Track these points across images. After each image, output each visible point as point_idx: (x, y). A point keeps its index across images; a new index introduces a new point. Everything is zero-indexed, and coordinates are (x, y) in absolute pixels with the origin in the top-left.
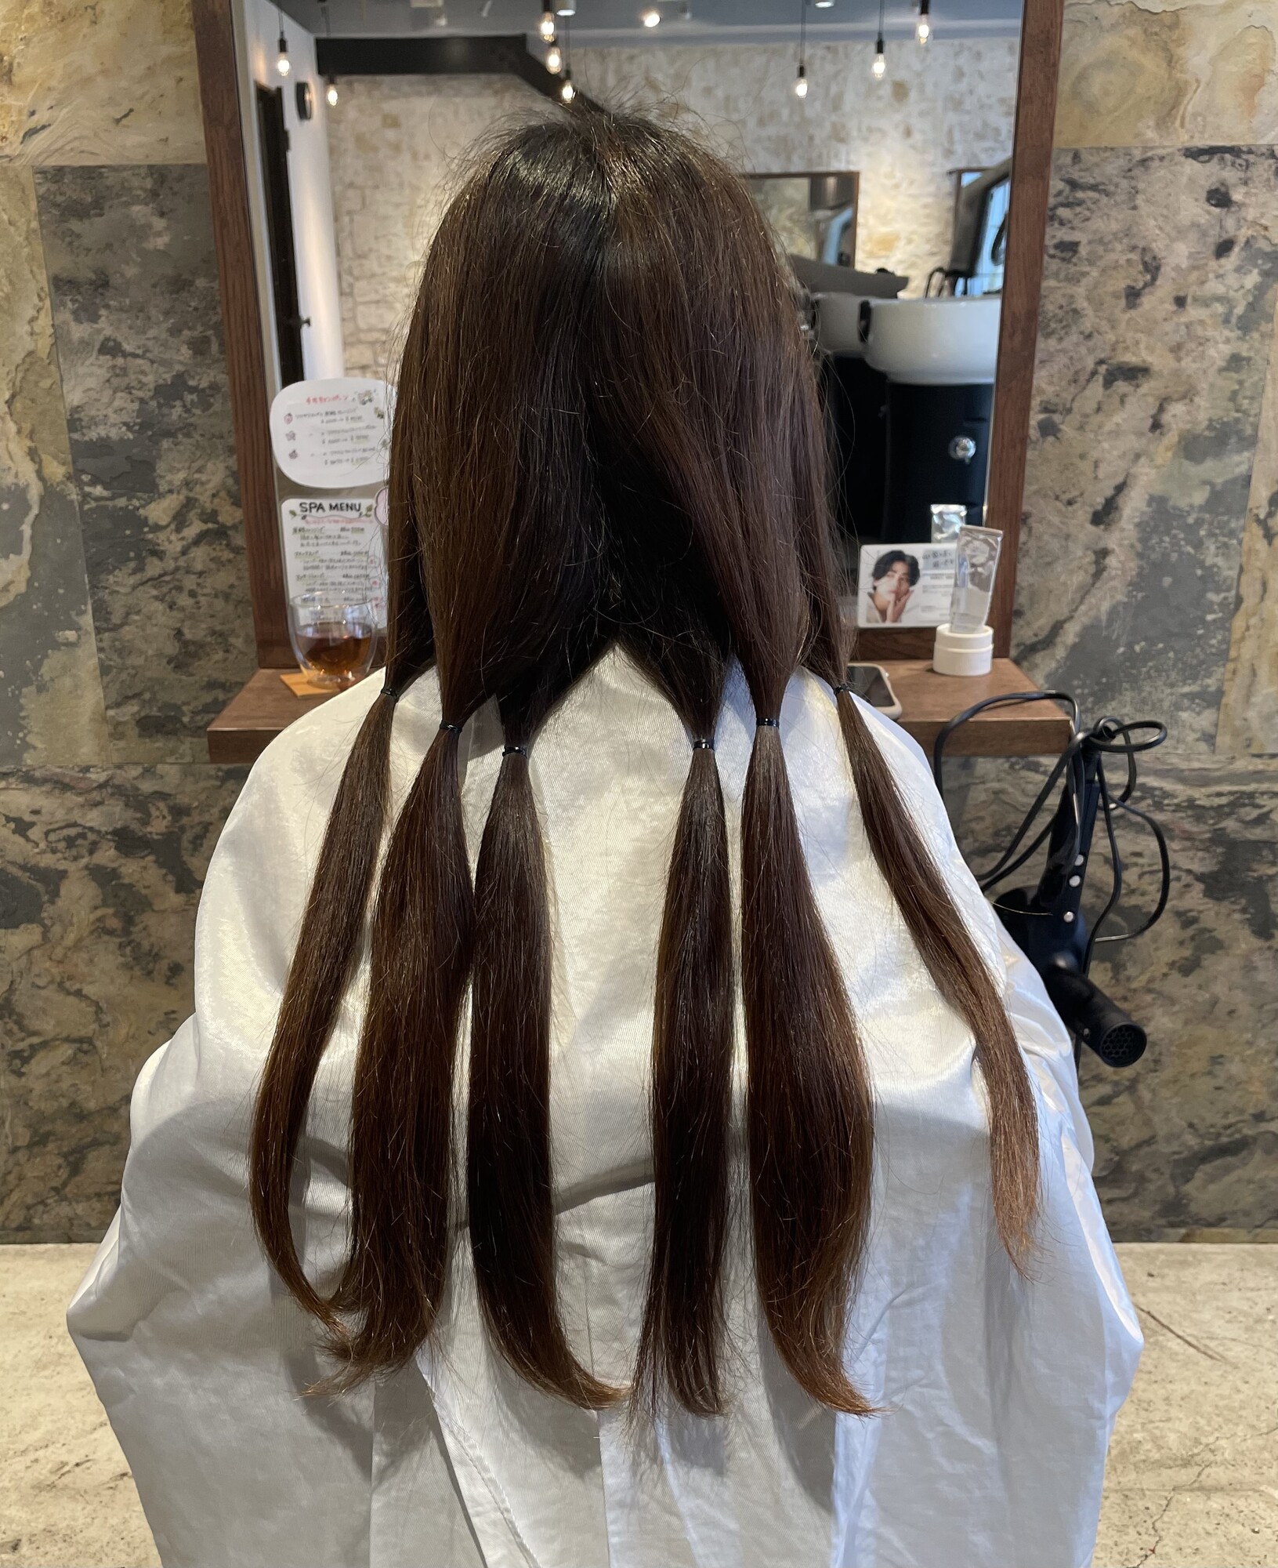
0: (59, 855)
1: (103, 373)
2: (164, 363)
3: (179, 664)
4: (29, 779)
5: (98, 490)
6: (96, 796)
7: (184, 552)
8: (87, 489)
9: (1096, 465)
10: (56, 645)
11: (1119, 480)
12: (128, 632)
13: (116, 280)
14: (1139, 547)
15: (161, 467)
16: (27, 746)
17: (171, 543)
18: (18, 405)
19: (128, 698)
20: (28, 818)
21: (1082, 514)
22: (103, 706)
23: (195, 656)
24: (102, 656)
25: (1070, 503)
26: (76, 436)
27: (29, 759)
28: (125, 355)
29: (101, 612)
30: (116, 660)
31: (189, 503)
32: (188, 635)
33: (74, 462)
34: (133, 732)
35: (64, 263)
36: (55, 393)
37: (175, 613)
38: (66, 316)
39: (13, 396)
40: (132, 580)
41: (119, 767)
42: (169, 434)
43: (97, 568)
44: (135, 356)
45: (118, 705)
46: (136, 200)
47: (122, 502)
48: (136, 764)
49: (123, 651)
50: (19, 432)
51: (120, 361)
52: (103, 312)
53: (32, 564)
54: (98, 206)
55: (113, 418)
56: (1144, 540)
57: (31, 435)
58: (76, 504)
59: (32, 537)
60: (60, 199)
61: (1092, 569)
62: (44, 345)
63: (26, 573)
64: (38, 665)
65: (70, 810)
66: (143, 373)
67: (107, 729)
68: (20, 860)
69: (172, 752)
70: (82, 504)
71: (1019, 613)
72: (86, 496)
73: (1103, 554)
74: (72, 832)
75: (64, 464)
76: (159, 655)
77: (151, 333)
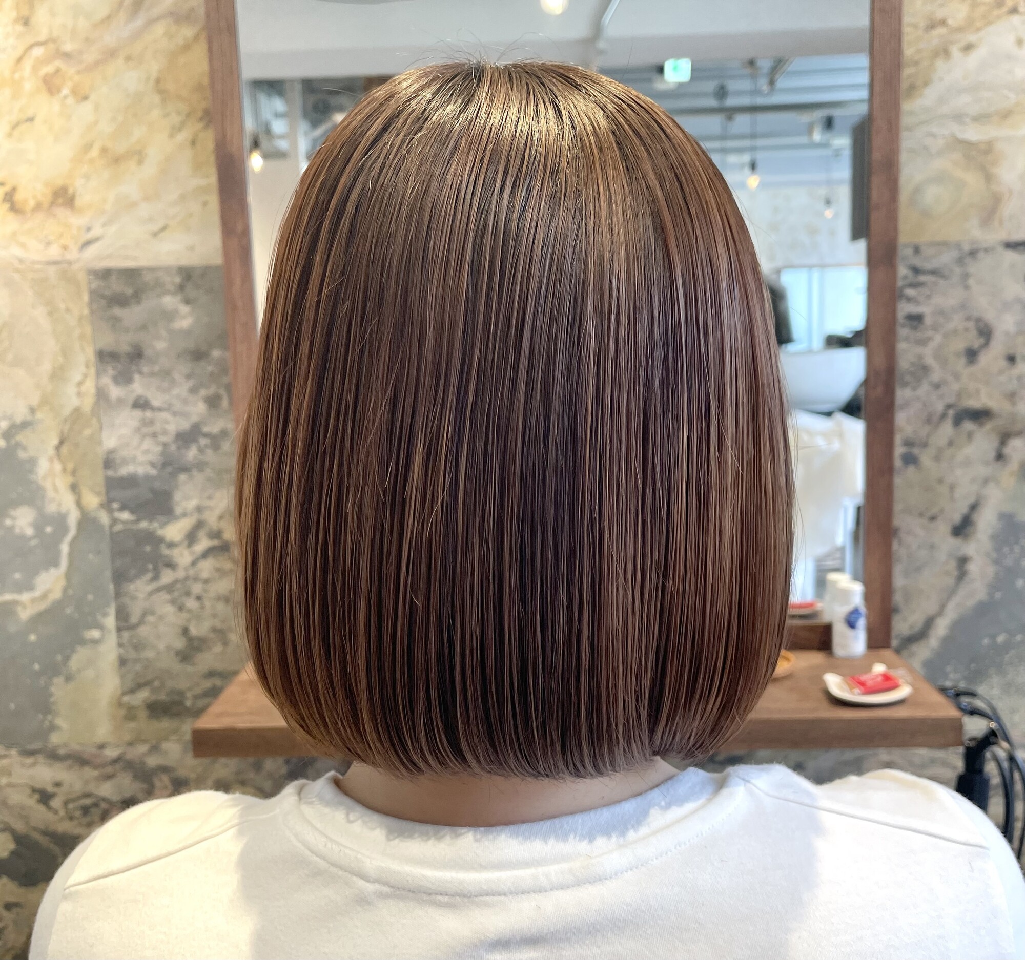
0: (75, 822)
1: (134, 423)
2: (184, 415)
3: (185, 656)
4: (54, 756)
5: (125, 516)
6: (109, 770)
7: (194, 563)
8: (118, 515)
9: (952, 488)
10: (83, 642)
11: (972, 500)
12: (143, 631)
13: (148, 352)
14: (995, 555)
15: (177, 496)
16: (53, 728)
17: (183, 557)
18: (65, 450)
19: (139, 686)
20: (50, 789)
21: (943, 528)
22: (119, 692)
23: (199, 649)
24: (121, 650)
25: (933, 518)
26: (110, 473)
27: (55, 739)
28: (153, 409)
29: (122, 615)
30: (132, 654)
31: (199, 525)
32: (194, 631)
33: (107, 492)
34: (143, 714)
35: (108, 340)
36: (96, 440)
37: (185, 615)
38: (107, 380)
39: (62, 442)
40: (150, 588)
41: (130, 744)
42: (185, 469)
43: (120, 578)
44: (160, 409)
45: (132, 691)
46: (167, 292)
47: (144, 524)
48: (144, 741)
49: (138, 646)
50: (64, 470)
51: (148, 414)
52: (137, 377)
53: (68, 576)
54: (137, 296)
55: (141, 458)
56: (998, 549)
57: (74, 473)
58: (107, 528)
59: (71, 554)
60: (107, 293)
61: (956, 573)
62: (88, 403)
63: (62, 583)
64: (67, 658)
65: (86, 783)
66: (167, 422)
67: (122, 712)
68: (42, 827)
69: (175, 731)
70: (111, 526)
71: (896, 610)
72: (115, 521)
73: (963, 561)
74: (87, 801)
75: (98, 494)
76: (168, 648)
77: (175, 392)
